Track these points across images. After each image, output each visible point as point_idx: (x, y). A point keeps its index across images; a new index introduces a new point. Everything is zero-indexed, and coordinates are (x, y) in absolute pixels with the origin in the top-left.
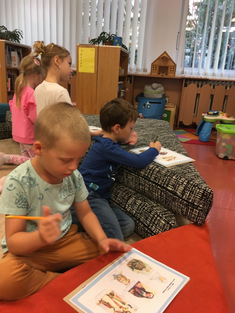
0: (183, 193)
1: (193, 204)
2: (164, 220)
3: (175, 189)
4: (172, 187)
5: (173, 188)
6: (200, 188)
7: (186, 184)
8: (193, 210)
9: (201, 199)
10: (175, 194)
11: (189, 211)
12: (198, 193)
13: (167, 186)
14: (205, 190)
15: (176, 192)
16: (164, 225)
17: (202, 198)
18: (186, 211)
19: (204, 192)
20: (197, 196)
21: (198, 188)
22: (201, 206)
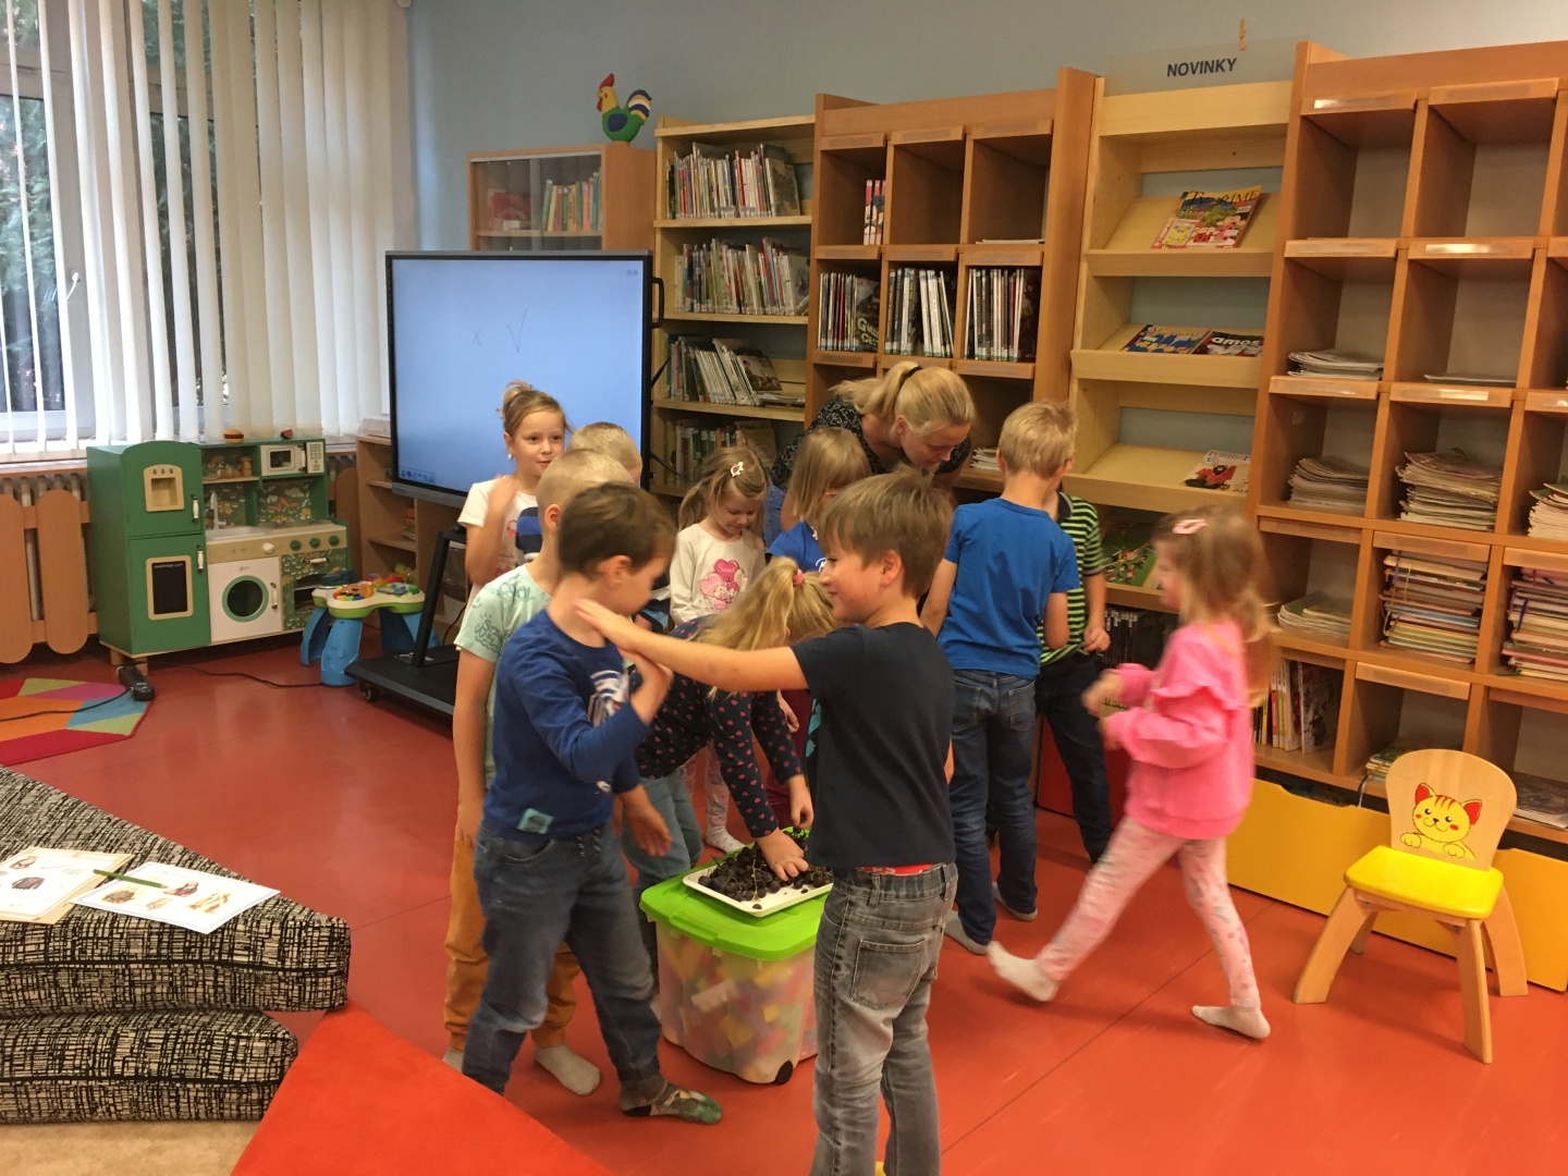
0: (281, 957)
1: (315, 969)
2: (261, 1039)
3: (255, 954)
4: (247, 953)
5: (249, 956)
6: (318, 928)
7: (278, 932)
8: (317, 983)
9: (329, 949)
10: (262, 966)
11: (308, 988)
12: (319, 941)
13: (231, 954)
14: (333, 927)
15: (262, 962)
16: (267, 1049)
17: (331, 946)
18: (300, 994)
19: (332, 932)
20: (318, 946)
21: (314, 928)
22: (333, 965)
